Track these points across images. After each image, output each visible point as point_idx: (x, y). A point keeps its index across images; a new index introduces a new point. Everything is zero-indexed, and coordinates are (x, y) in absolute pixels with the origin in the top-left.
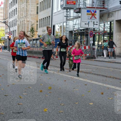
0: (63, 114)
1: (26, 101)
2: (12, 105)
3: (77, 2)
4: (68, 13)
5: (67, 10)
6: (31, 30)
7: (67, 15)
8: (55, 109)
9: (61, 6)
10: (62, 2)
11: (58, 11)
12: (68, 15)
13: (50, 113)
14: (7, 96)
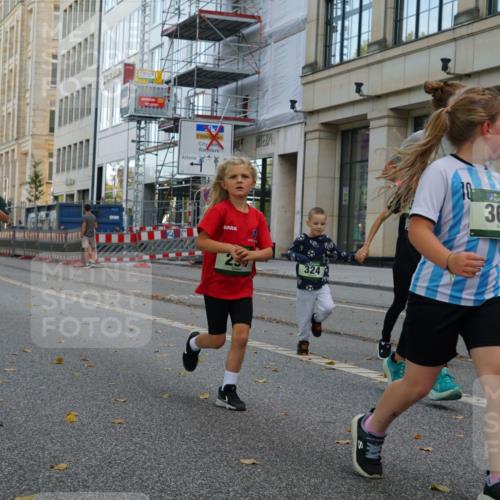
0: (124, 428)
1: (15, 390)
3: (169, 101)
4: (143, 132)
5: (139, 122)
6: (32, 179)
7: (139, 136)
8: (101, 415)
9: (123, 111)
10: (125, 100)
11: (114, 124)
12: (143, 136)
13: (84, 426)
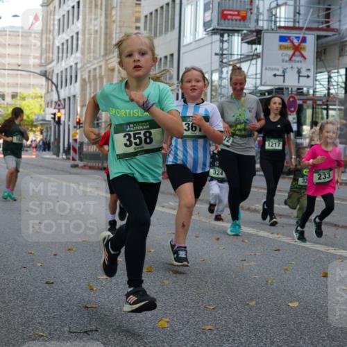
0: (215, 334)
1: (108, 298)
2: (68, 311)
3: (251, 13)
4: (226, 45)
5: (222, 36)
7: (222, 49)
8: (191, 321)
9: (206, 25)
10: (208, 14)
11: (197, 39)
12: (226, 49)
13: (175, 331)
14: (52, 283)
